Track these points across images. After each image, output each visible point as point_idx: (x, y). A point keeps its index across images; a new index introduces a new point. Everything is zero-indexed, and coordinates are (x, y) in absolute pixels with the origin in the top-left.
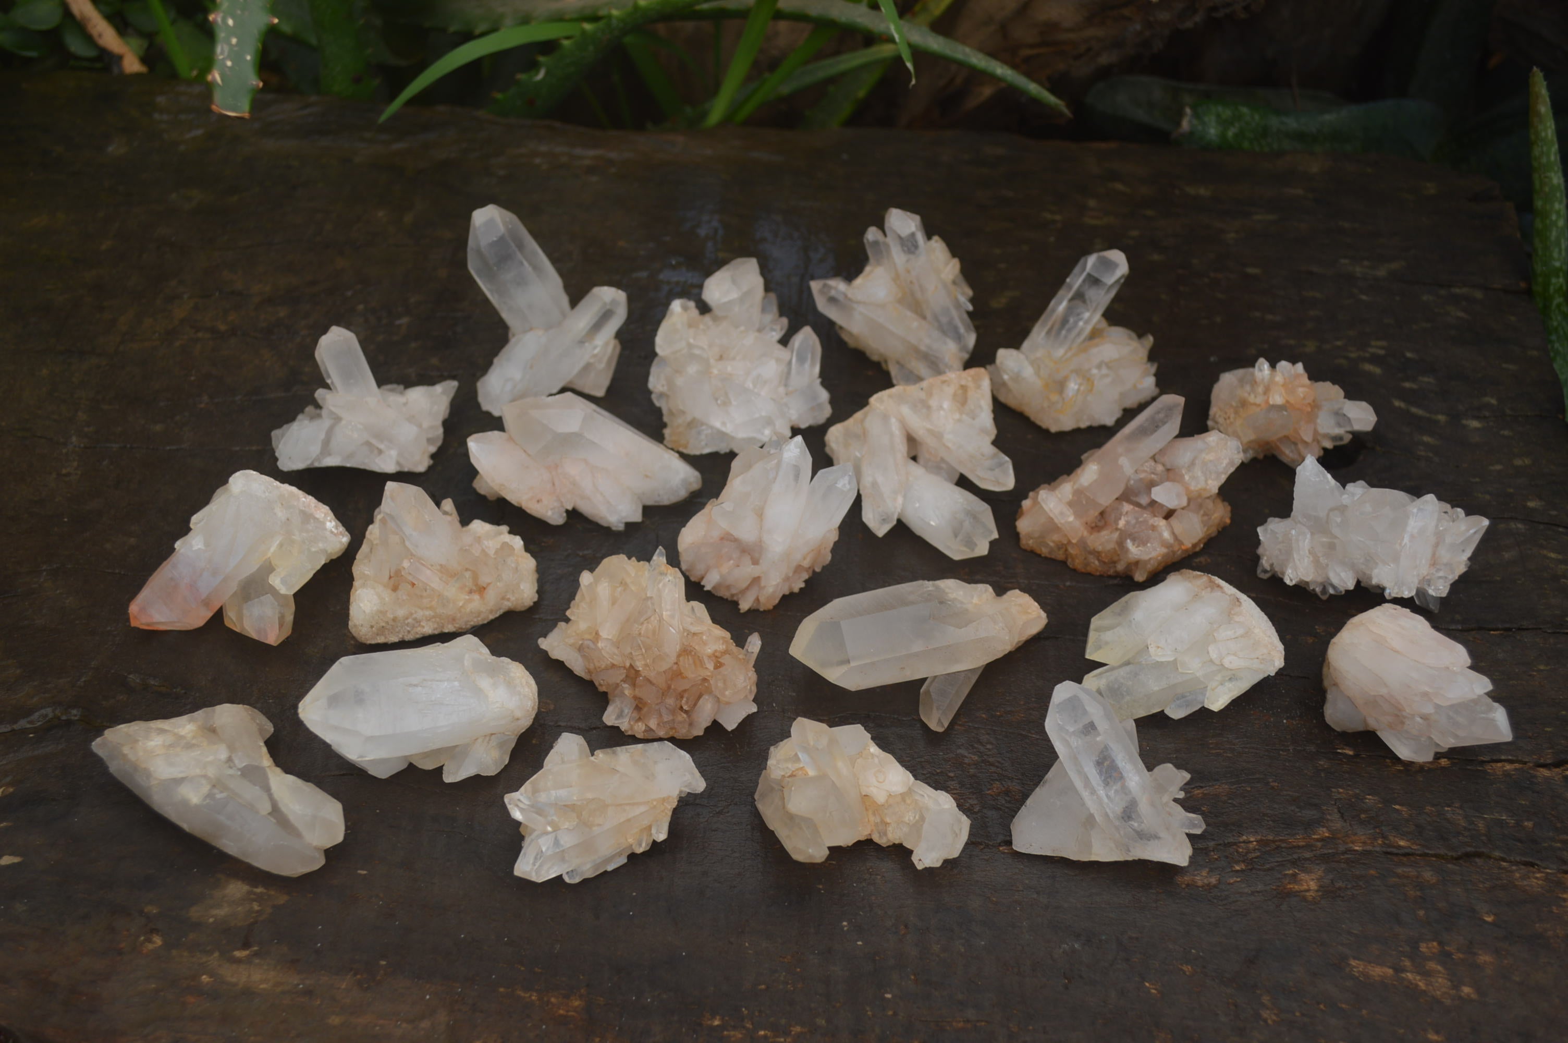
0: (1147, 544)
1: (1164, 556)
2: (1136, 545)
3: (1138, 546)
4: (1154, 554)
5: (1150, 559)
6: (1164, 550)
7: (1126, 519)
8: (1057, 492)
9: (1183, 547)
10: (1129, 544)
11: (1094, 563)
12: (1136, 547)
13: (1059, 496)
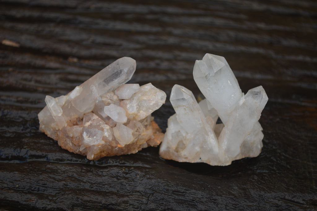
0: (94, 137)
1: (103, 146)
2: (88, 136)
3: (89, 137)
4: (96, 143)
5: (94, 146)
6: (103, 142)
7: (91, 122)
8: (57, 98)
9: (119, 146)
10: (85, 135)
11: (69, 144)
12: (88, 137)
13: (57, 101)
